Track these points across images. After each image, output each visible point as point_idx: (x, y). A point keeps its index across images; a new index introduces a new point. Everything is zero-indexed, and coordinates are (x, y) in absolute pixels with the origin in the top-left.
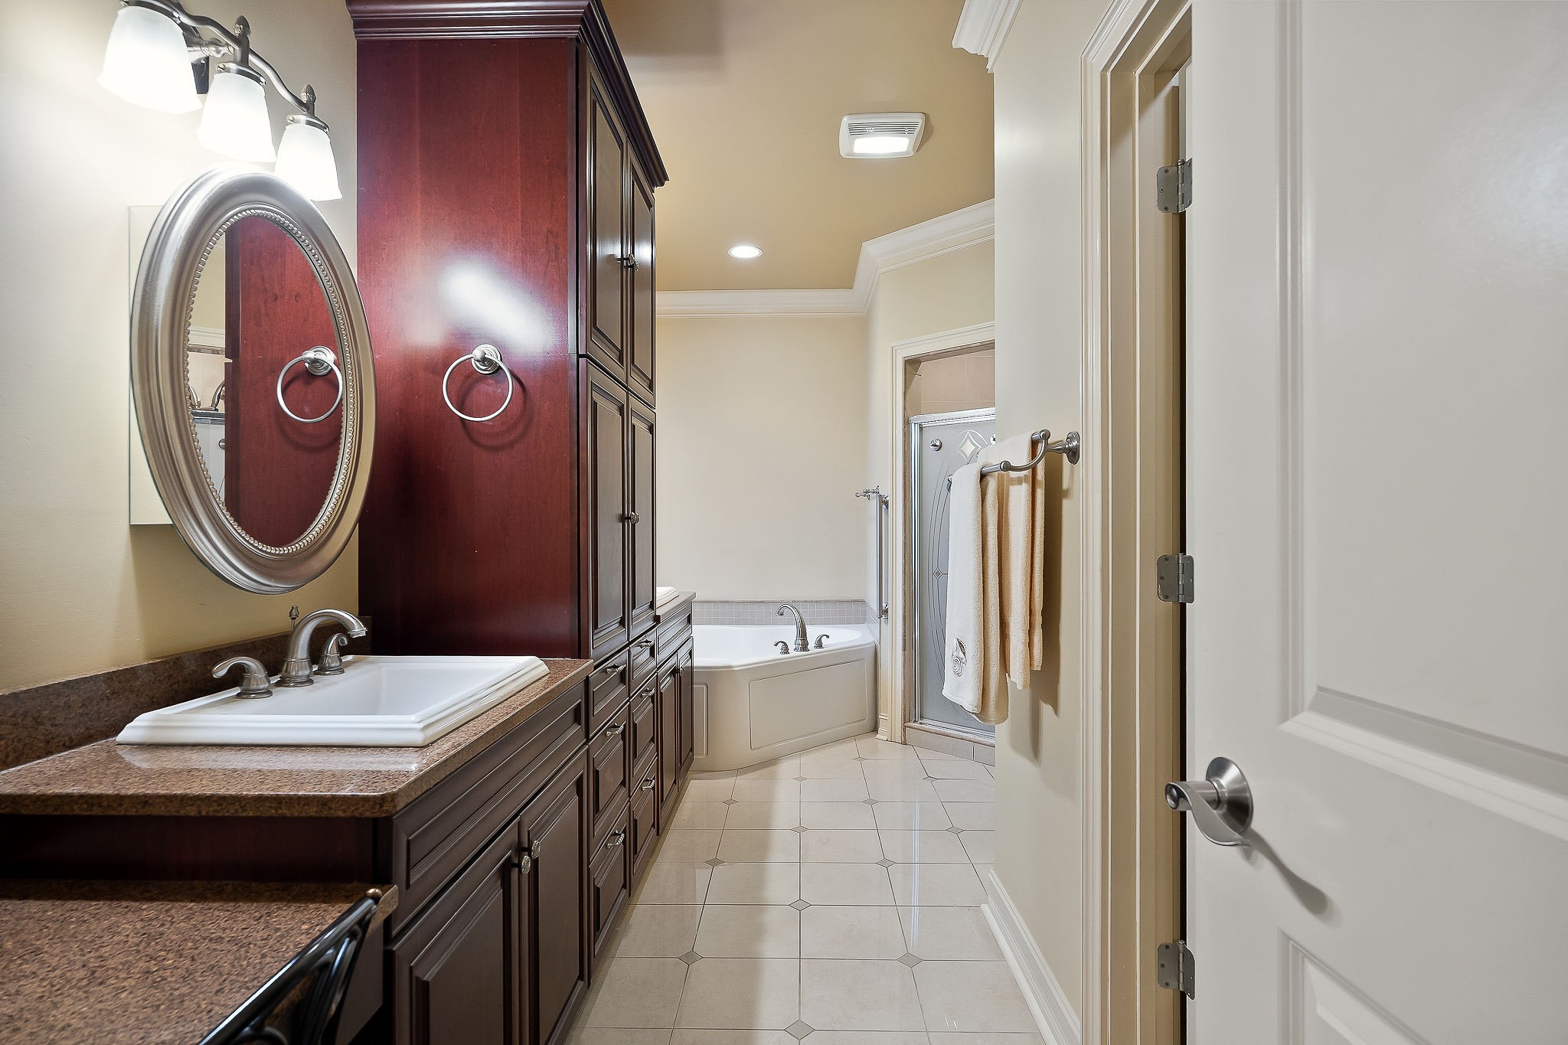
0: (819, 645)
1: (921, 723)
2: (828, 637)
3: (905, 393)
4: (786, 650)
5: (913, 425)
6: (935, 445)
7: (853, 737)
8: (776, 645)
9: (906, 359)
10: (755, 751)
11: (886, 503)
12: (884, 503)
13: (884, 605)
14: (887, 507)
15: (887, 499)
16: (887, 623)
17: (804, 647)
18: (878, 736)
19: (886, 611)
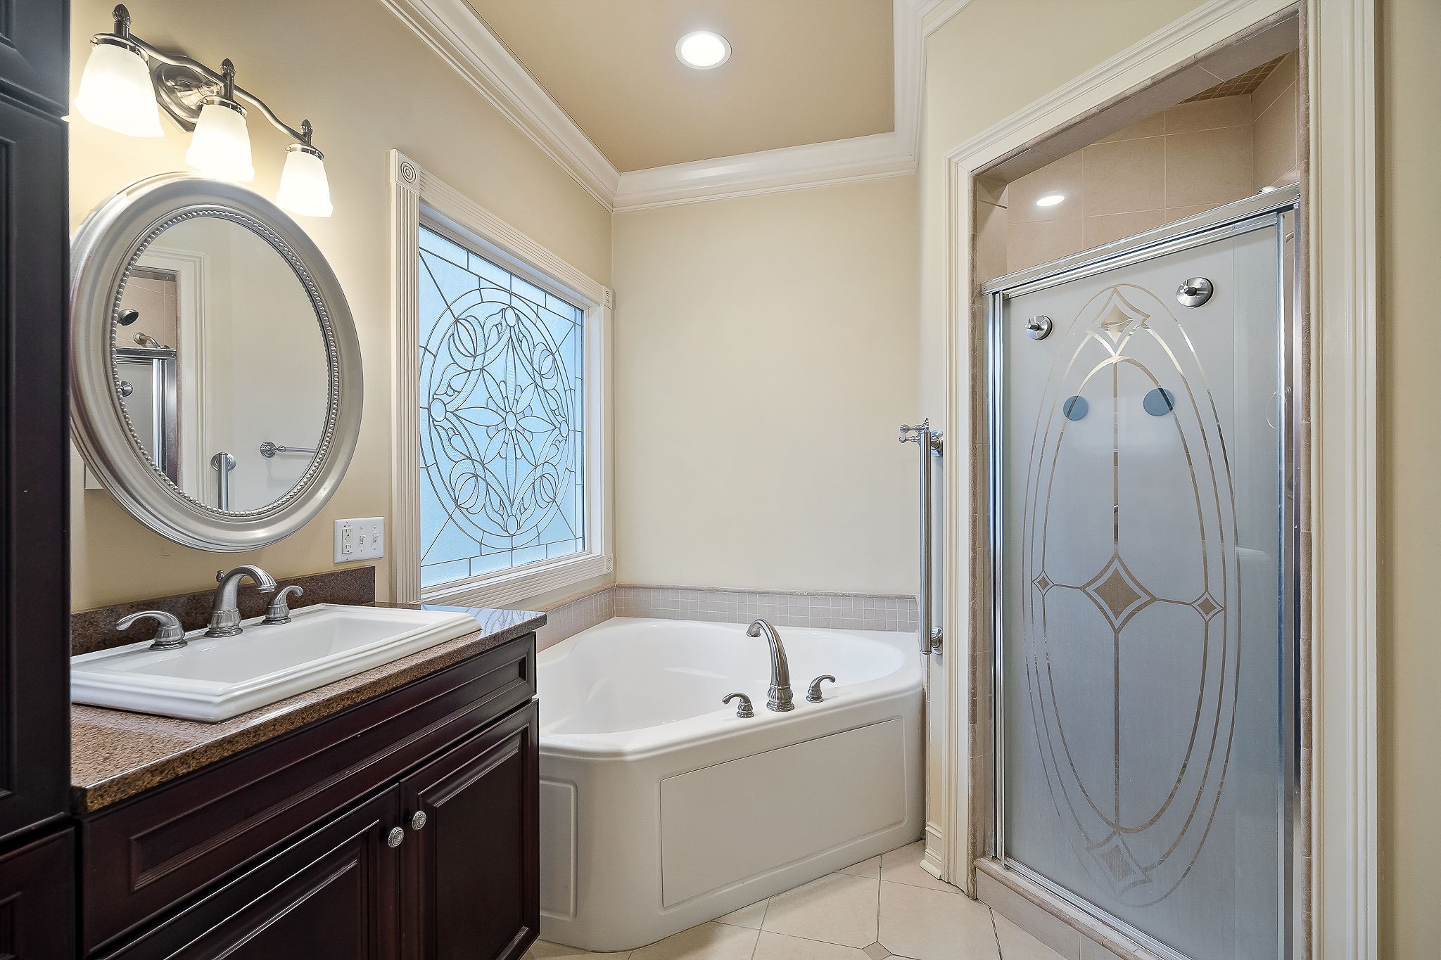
0: (816, 695)
1: (1008, 868)
2: (833, 680)
3: (974, 238)
4: (746, 709)
5: (991, 296)
6: (1039, 328)
7: (875, 858)
8: (726, 701)
9: (976, 172)
10: (671, 911)
11: (939, 447)
12: (934, 445)
13: (935, 630)
14: (940, 452)
15: (942, 439)
16: (940, 663)
17: (785, 702)
18: (924, 863)
19: (940, 641)
